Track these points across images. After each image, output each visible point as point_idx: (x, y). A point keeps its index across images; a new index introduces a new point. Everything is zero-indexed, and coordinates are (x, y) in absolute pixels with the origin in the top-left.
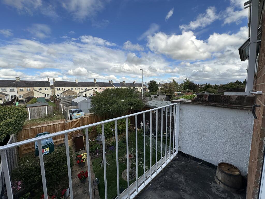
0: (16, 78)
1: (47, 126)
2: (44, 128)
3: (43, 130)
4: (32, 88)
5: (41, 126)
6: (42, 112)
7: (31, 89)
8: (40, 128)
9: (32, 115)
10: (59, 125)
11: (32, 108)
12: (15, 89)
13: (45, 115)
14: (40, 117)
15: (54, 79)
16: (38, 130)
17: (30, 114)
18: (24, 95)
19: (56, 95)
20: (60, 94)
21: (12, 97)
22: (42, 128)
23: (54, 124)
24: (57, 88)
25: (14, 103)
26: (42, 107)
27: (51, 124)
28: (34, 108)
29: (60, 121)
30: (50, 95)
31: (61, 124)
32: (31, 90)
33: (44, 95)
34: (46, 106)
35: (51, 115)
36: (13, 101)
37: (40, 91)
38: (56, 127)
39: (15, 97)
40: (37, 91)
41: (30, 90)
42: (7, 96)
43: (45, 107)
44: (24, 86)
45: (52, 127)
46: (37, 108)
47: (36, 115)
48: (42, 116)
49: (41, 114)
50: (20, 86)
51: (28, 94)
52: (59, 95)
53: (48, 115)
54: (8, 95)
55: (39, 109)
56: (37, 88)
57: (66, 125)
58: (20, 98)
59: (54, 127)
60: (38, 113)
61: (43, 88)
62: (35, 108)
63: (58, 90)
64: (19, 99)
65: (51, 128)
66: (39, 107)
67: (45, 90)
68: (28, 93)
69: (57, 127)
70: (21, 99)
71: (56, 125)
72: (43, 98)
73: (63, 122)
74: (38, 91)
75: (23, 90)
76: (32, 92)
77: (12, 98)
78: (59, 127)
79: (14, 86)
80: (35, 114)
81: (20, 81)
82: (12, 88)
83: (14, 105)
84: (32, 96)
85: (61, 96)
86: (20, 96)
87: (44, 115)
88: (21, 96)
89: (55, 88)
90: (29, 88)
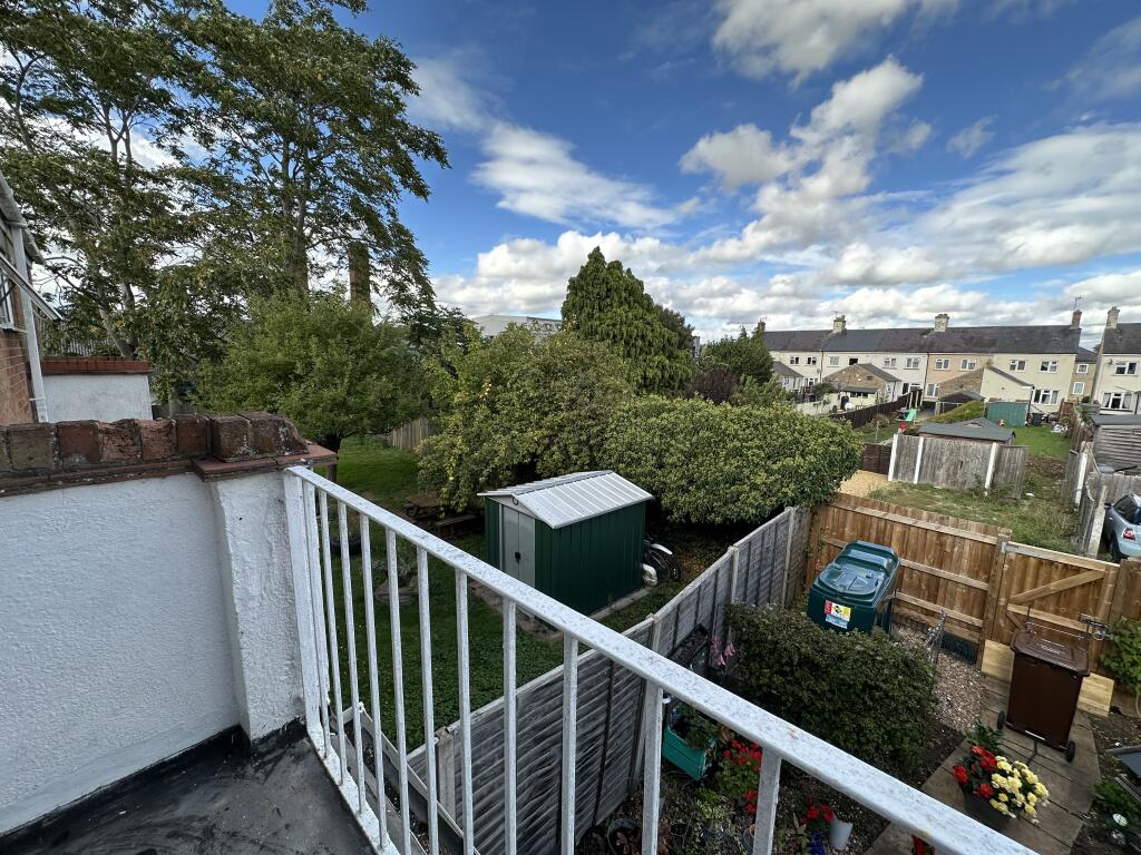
0: (937, 317)
1: (912, 529)
2: (898, 529)
3: (895, 537)
4: (984, 358)
5: (890, 516)
6: (972, 465)
7: (978, 360)
8: (886, 525)
9: (927, 466)
10: (967, 548)
11: (935, 440)
12: (922, 358)
13: (980, 482)
14: (954, 483)
15: (1114, 312)
16: (875, 526)
17: (922, 460)
18: (943, 385)
19: (1099, 397)
20: (1128, 395)
21: (906, 386)
22: (892, 528)
23: (944, 530)
24: (1117, 359)
25: (903, 410)
26: (974, 445)
27: (933, 526)
28: (940, 440)
29: (979, 530)
30: (1064, 395)
31: (980, 545)
32: (977, 367)
33: (1024, 394)
34: (995, 445)
35: (1004, 492)
36: (903, 401)
37: (1016, 373)
38: (948, 550)
39: (917, 392)
40: (1002, 373)
41: (972, 365)
42: (892, 385)
43: (987, 446)
44: (956, 350)
45: (931, 541)
46: (954, 443)
47: (941, 473)
48: (964, 483)
49: (964, 474)
50: (941, 351)
51: (960, 382)
52: (1116, 403)
53: (993, 484)
54: (896, 381)
55: (959, 449)
56: (1003, 361)
57: (1001, 559)
58: (930, 393)
59: (942, 545)
60: (952, 468)
61: (1033, 361)
62: (947, 442)
63: (1121, 371)
64: (926, 397)
65: (928, 541)
66: (963, 443)
67: (1043, 368)
68: (962, 377)
69: (956, 549)
70: (933, 398)
71: (949, 540)
72: (1020, 404)
73: (990, 540)
74: (1007, 371)
75: (946, 366)
76: (979, 374)
77: (905, 390)
78: (966, 555)
79: (920, 350)
80: (939, 468)
81: (948, 329)
82: (913, 356)
83: (902, 418)
84: (975, 390)
85: (1132, 408)
86: (931, 386)
87: (974, 480)
88: (935, 386)
89: (1105, 359)
90: (971, 358)
